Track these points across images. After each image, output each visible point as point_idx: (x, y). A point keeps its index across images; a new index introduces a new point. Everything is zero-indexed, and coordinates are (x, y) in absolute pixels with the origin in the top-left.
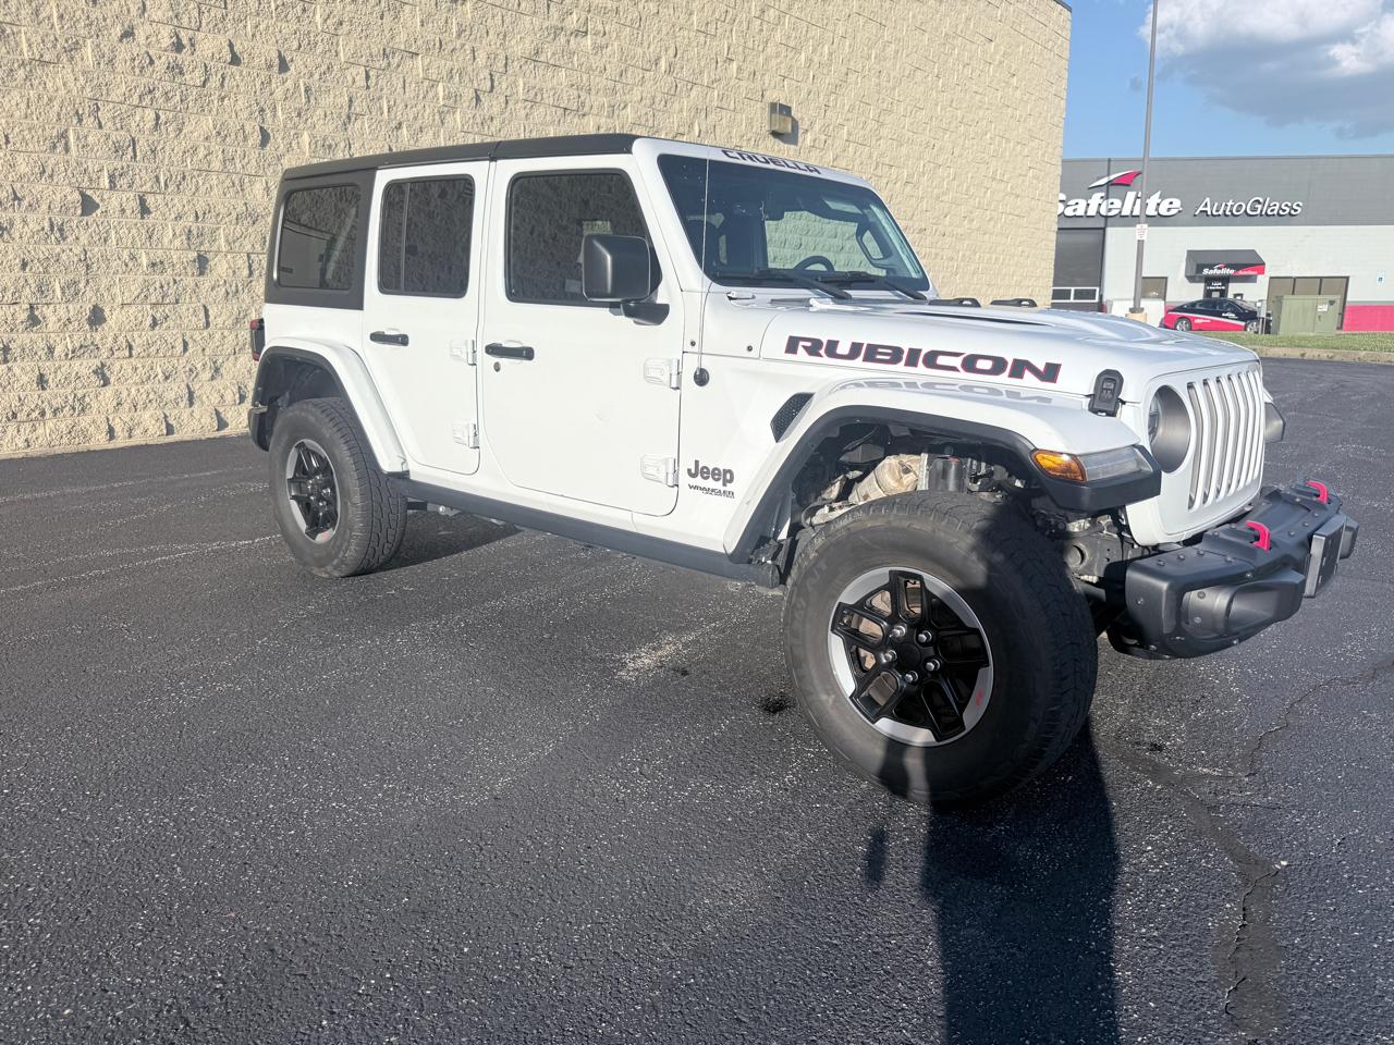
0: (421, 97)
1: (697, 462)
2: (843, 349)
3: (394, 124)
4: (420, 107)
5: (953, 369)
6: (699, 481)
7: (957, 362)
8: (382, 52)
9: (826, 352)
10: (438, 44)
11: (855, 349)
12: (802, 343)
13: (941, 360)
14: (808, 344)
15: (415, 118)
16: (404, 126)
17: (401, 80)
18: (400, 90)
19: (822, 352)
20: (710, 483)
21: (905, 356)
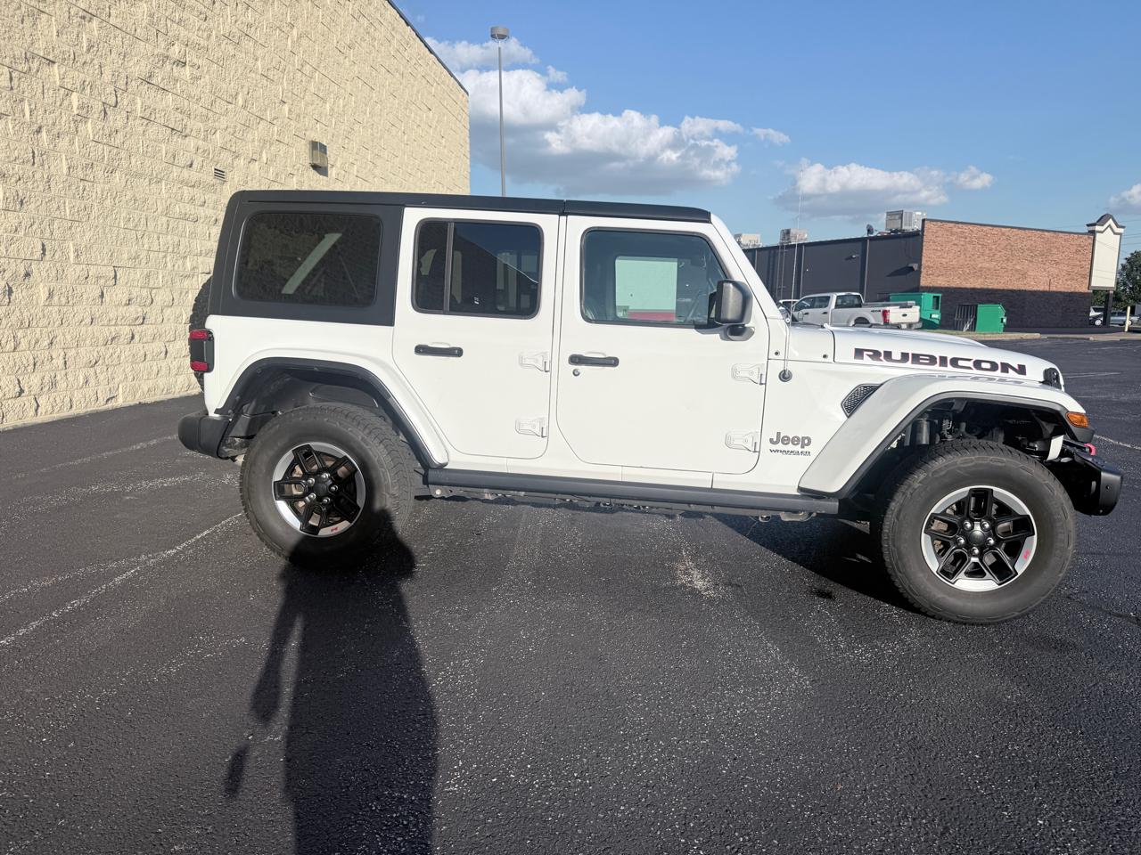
0: (58, 104)
1: (779, 434)
2: (896, 356)
3: (35, 127)
4: (57, 113)
5: (969, 368)
6: (780, 446)
7: (970, 364)
8: (24, 56)
9: (885, 357)
10: (72, 56)
11: (905, 356)
12: (865, 353)
13: (960, 363)
14: (871, 353)
15: (54, 124)
16: (44, 130)
17: (41, 85)
18: (39, 95)
19: (882, 358)
20: (790, 447)
21: (938, 361)
